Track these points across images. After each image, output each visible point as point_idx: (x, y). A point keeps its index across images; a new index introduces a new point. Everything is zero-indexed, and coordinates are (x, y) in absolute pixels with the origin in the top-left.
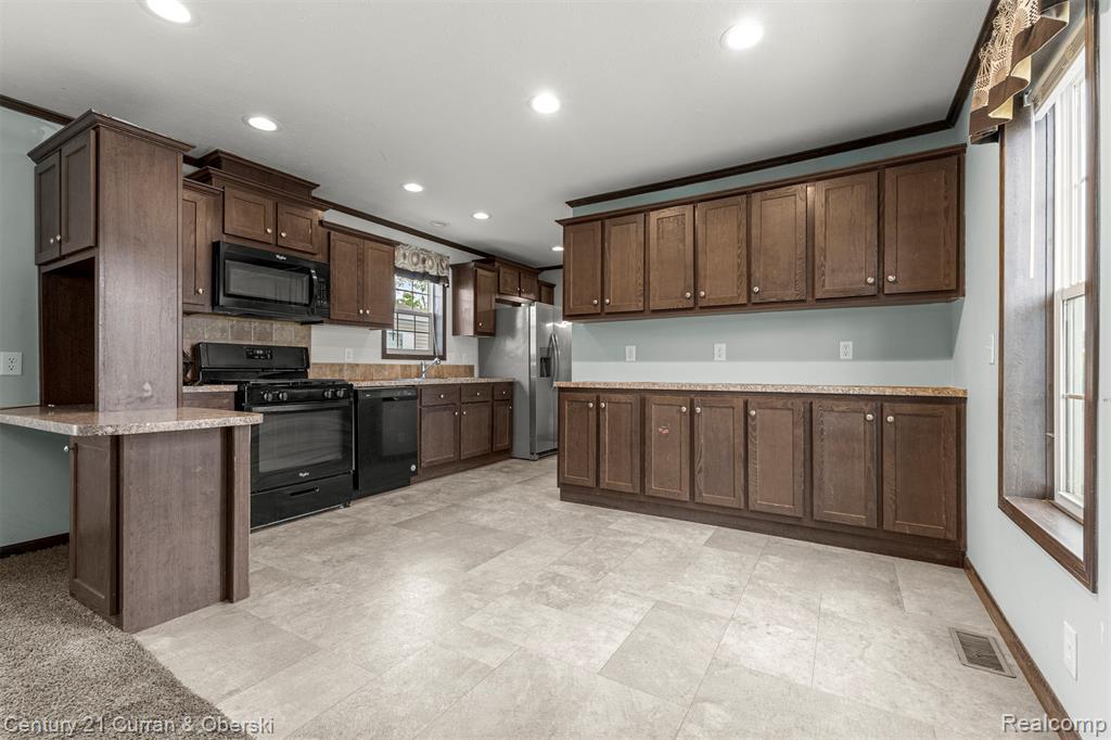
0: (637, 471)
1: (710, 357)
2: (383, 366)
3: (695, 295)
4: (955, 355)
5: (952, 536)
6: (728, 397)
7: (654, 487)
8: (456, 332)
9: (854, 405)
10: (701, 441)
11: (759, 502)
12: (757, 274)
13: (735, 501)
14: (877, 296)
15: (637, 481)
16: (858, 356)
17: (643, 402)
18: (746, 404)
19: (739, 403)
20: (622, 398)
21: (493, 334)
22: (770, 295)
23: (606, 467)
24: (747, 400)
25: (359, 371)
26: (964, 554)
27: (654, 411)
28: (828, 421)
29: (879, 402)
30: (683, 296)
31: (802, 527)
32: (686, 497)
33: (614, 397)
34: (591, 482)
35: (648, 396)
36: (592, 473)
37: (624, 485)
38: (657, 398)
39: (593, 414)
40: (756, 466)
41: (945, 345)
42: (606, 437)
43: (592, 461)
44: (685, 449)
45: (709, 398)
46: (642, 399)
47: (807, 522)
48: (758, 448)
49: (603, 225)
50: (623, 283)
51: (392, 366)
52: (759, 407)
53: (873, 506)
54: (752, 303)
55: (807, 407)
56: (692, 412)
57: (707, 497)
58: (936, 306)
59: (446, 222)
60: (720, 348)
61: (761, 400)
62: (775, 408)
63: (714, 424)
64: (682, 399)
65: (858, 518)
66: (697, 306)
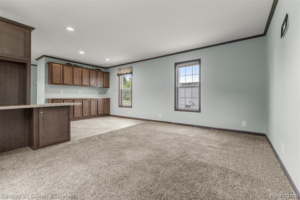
3: (82, 83)
4: (106, 94)
5: (109, 113)
6: (88, 99)
7: (75, 116)
10: (84, 106)
11: (92, 114)
12: (91, 82)
13: (89, 115)
14: (103, 87)
22: (92, 85)
24: (90, 100)
26: (109, 115)
29: (104, 99)
30: (80, 83)
31: (96, 116)
32: (81, 116)
33: (68, 100)
38: (76, 100)
40: (92, 109)
44: (81, 108)
45: (85, 100)
46: (73, 100)
47: (98, 115)
48: (92, 106)
50: (67, 78)
52: (92, 100)
53: (103, 111)
54: (90, 86)
56: (83, 102)
57: (84, 115)
58: (106, 88)
60: (80, 92)
61: (92, 99)
62: (93, 101)
63: (86, 104)
64: (80, 100)
65: (102, 113)
66: (82, 85)
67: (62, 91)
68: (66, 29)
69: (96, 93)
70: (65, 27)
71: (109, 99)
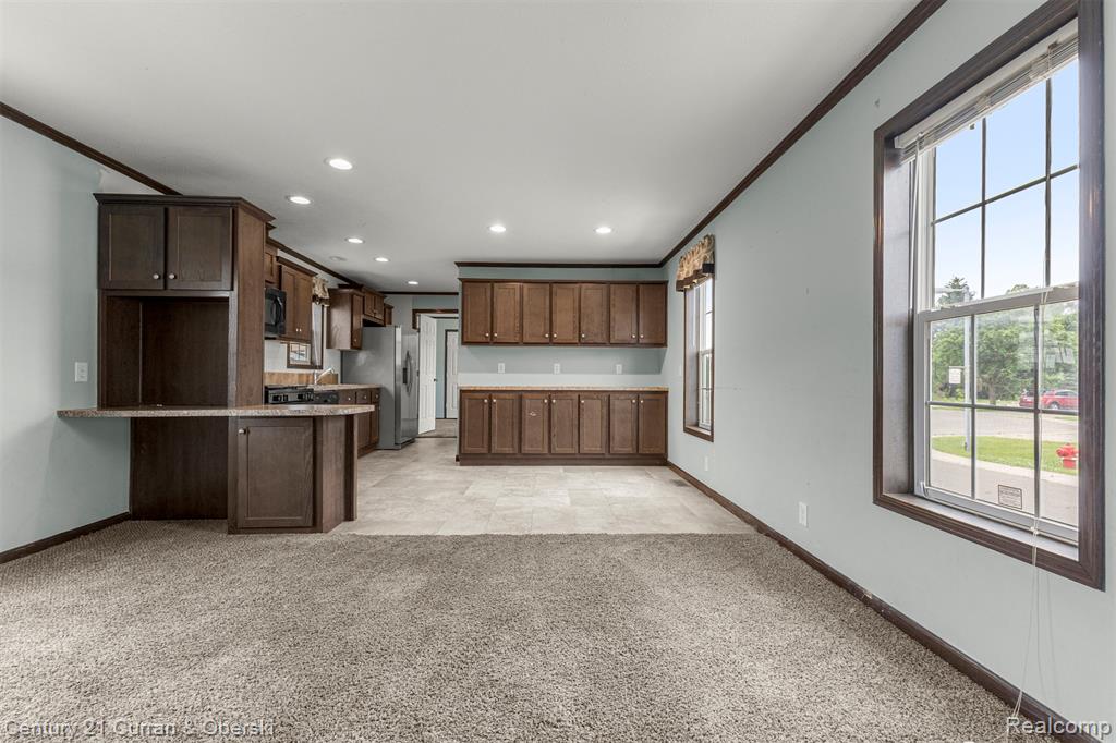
0: (516, 440)
1: (551, 371)
2: (287, 374)
3: (551, 335)
4: (662, 371)
5: (663, 452)
6: (569, 394)
7: (527, 448)
8: (329, 346)
9: (627, 396)
10: (555, 418)
11: (585, 449)
12: (584, 328)
13: (573, 451)
14: (637, 344)
15: (516, 445)
16: (624, 372)
17: (521, 398)
18: (579, 397)
19: (575, 396)
20: (507, 396)
21: (359, 348)
22: (590, 340)
23: (495, 439)
24: (580, 395)
25: (275, 377)
26: (666, 459)
27: (527, 403)
28: (617, 404)
29: (638, 394)
30: (544, 336)
31: (604, 459)
32: (546, 451)
33: (502, 395)
34: (485, 451)
35: (523, 394)
36: (486, 445)
37: (507, 450)
38: (529, 395)
39: (486, 407)
40: (584, 430)
41: (657, 367)
42: (495, 420)
43: (486, 437)
44: (546, 423)
45: (560, 395)
46: (520, 396)
47: (607, 456)
48: (585, 420)
49: (492, 287)
50: (505, 324)
51: (293, 374)
52: (585, 398)
53: (635, 443)
54: (581, 343)
55: (607, 397)
56: (550, 402)
57: (557, 450)
58: (655, 349)
59: (343, 256)
60: (557, 366)
61: (586, 394)
62: (593, 399)
63: (562, 409)
64: (544, 395)
65: (629, 449)
66: (551, 343)
67: (503, 365)
68: (328, 164)
69: (619, 367)
70: (325, 161)
71: (665, 393)
